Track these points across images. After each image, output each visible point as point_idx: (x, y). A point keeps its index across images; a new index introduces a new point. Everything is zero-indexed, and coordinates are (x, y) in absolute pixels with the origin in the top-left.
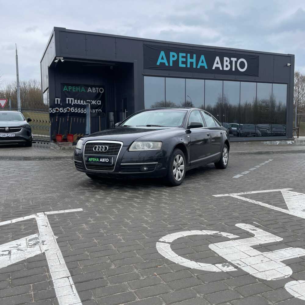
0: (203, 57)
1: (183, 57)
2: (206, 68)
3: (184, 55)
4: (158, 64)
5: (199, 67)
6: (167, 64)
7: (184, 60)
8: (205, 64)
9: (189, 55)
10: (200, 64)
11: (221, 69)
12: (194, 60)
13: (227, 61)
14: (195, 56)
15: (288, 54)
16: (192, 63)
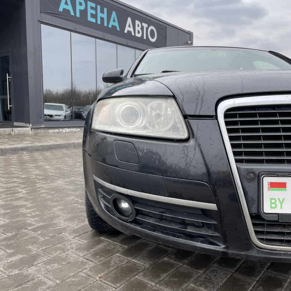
0: (114, 15)
1: (92, 8)
2: (118, 29)
3: (94, 5)
4: (61, 9)
5: (110, 26)
6: (72, 13)
7: (94, 12)
8: (116, 24)
9: (99, 7)
10: (112, 23)
11: (133, 34)
12: (105, 16)
13: (138, 26)
14: (105, 10)
15: (189, 31)
16: (102, 19)
